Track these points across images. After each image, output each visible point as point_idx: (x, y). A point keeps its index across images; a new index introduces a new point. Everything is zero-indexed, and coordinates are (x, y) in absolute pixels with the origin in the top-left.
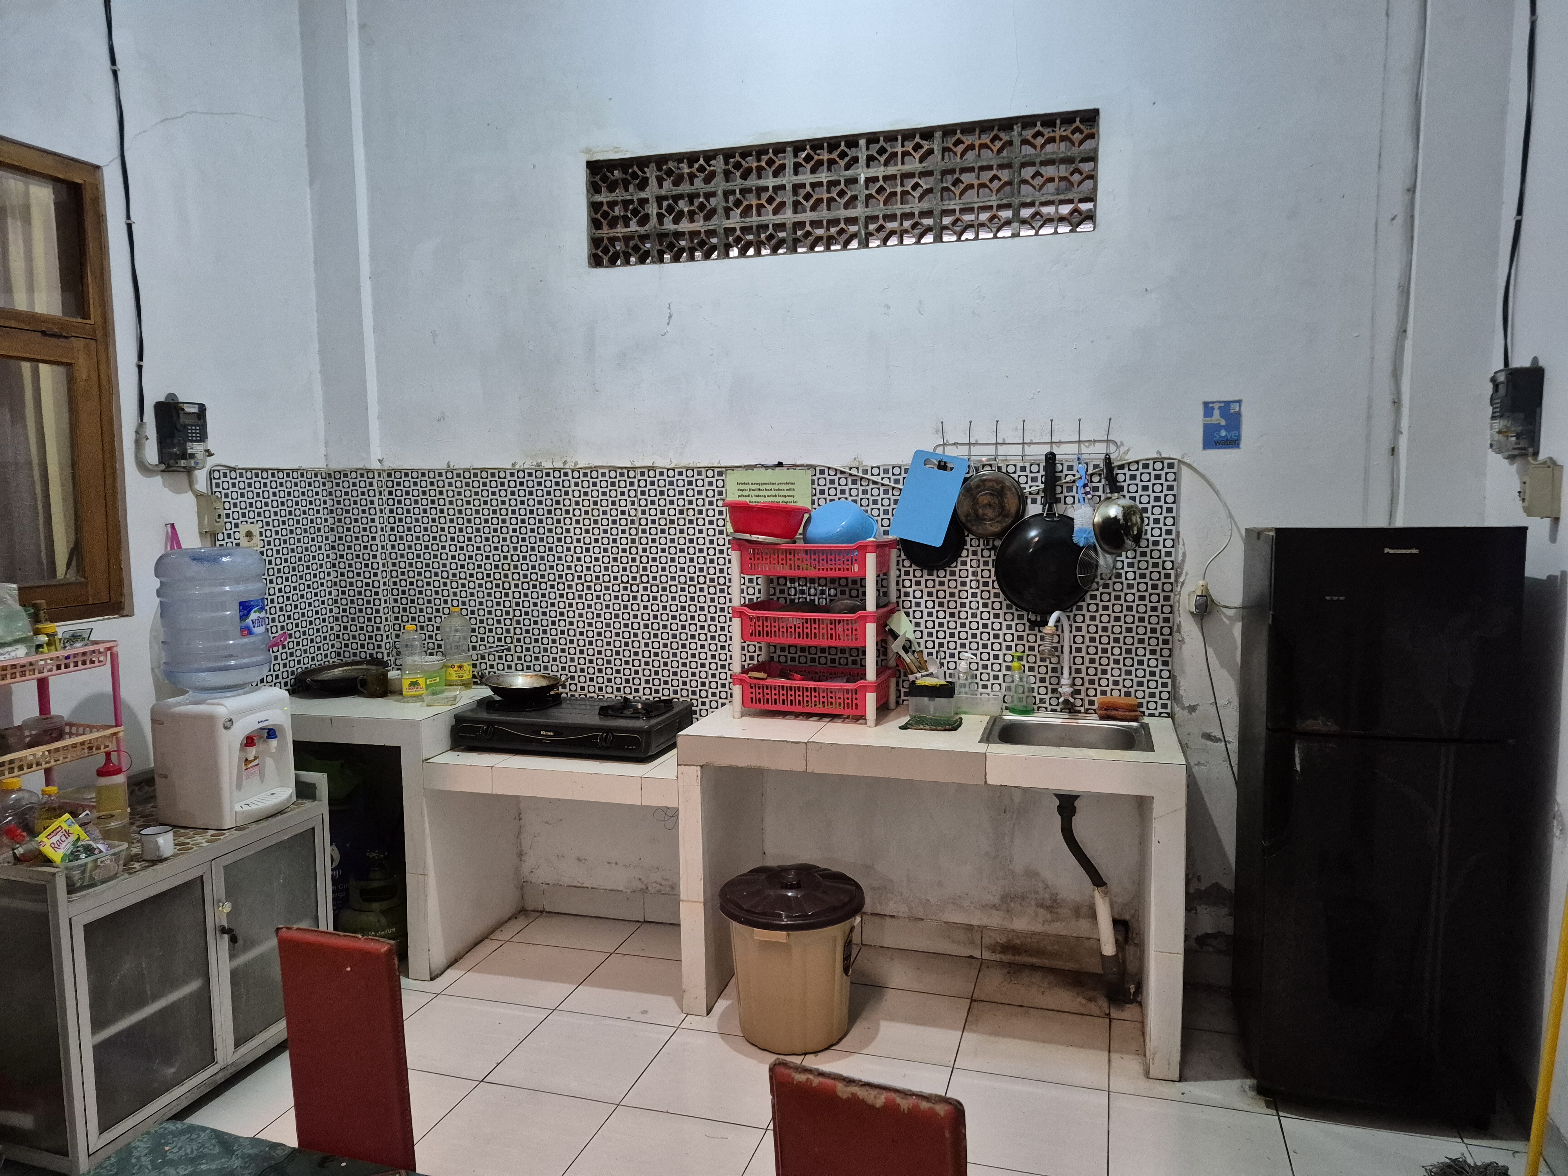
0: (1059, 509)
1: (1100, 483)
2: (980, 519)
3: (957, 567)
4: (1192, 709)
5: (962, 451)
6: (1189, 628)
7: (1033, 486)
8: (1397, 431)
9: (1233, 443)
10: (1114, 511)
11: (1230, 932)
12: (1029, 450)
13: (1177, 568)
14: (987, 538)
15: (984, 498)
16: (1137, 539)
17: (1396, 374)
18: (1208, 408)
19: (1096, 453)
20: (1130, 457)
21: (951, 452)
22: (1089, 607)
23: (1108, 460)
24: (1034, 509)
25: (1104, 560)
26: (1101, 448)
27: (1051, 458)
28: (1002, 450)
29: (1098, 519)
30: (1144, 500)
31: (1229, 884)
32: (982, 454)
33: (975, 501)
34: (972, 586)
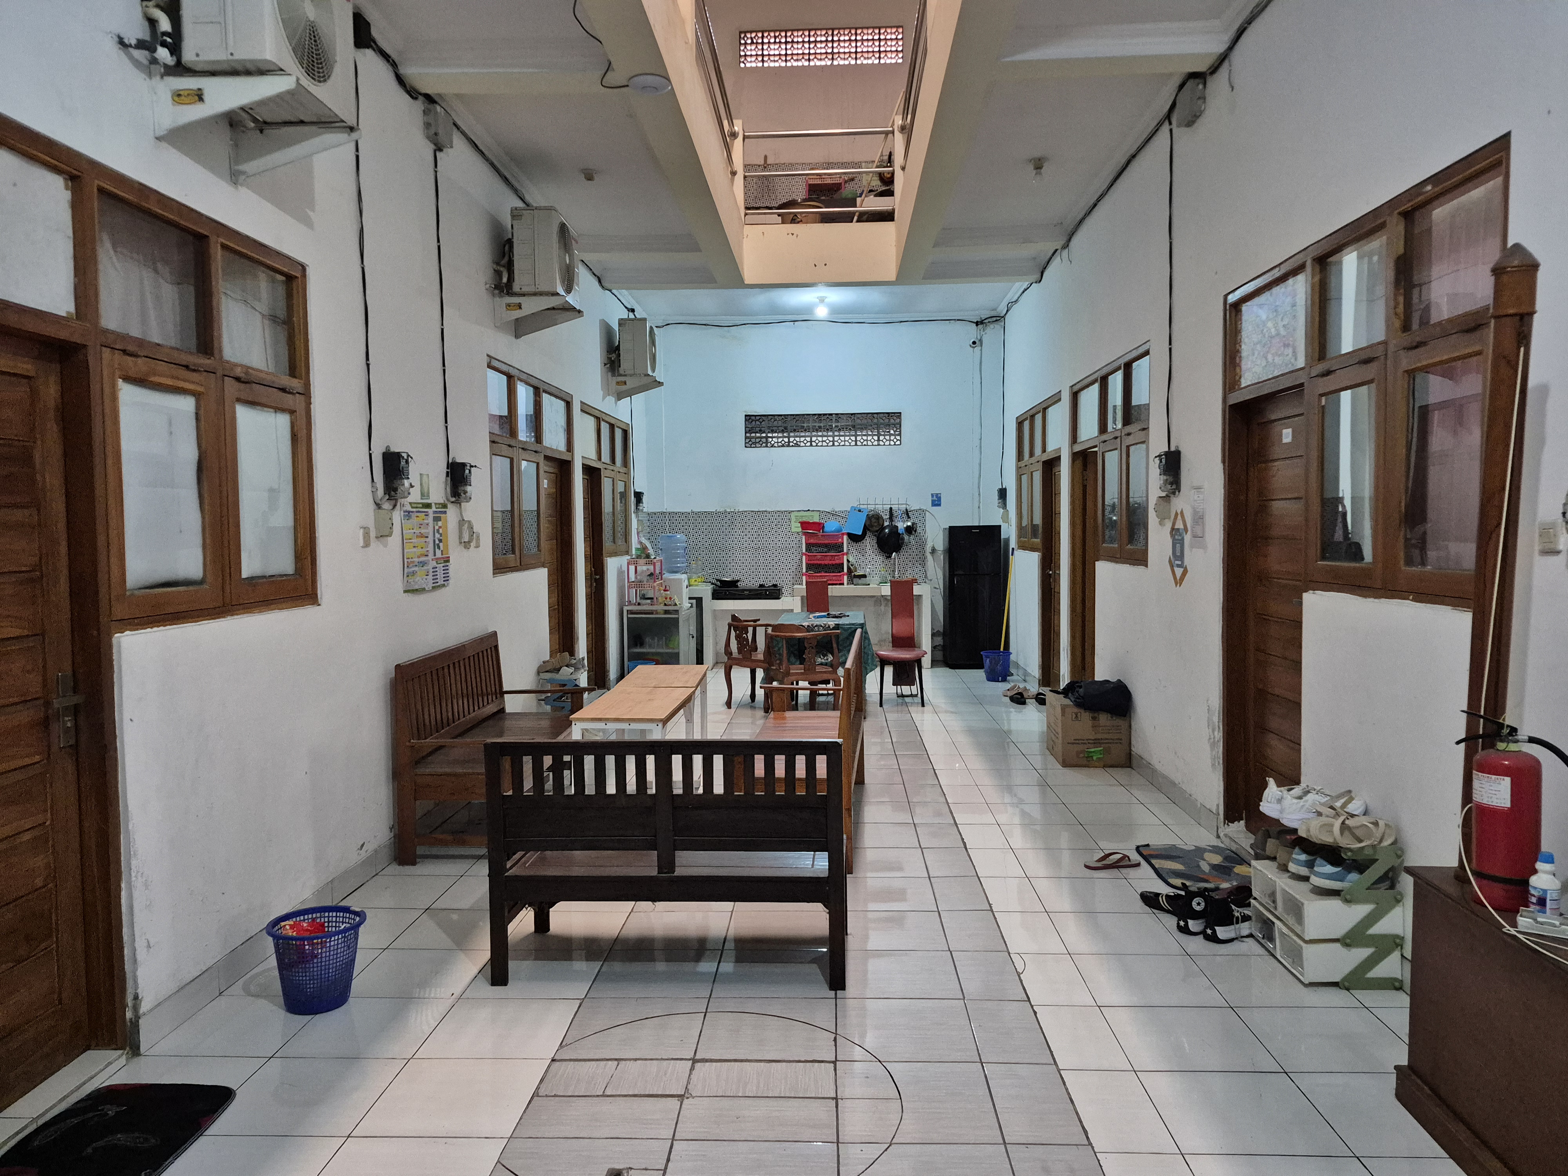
0: (893, 523)
1: (905, 516)
2: (872, 526)
3: (864, 541)
4: (931, 580)
5: (865, 506)
6: (929, 557)
7: (886, 517)
8: (980, 502)
9: (939, 505)
10: (909, 524)
11: (942, 644)
12: (884, 506)
13: (926, 540)
14: (872, 532)
15: (873, 520)
16: (915, 531)
17: (979, 488)
18: (932, 495)
19: (903, 507)
20: (912, 509)
21: (862, 507)
22: (902, 552)
23: (907, 510)
24: (886, 524)
25: (906, 537)
26: (905, 506)
27: (891, 509)
28: (877, 506)
29: (905, 526)
30: (916, 521)
31: (941, 630)
32: (871, 507)
33: (871, 521)
34: (869, 547)
